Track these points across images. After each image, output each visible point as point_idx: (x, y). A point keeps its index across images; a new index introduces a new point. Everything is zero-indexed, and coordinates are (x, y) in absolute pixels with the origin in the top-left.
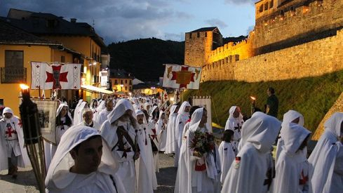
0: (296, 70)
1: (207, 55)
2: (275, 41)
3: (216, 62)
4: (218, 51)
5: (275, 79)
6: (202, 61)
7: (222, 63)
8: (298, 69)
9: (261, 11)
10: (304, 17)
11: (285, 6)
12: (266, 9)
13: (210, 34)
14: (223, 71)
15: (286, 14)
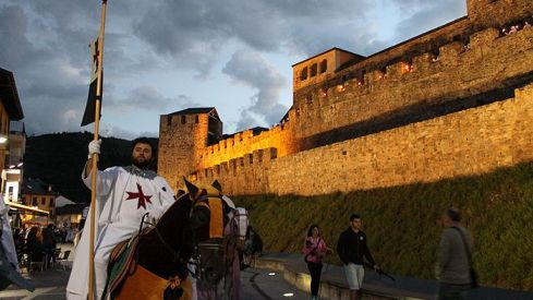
0: (420, 166)
1: (198, 153)
2: (346, 123)
3: (225, 164)
4: (222, 147)
5: (369, 186)
6: (190, 165)
7: (238, 164)
8: (427, 164)
9: (303, 77)
10: (403, 80)
11: (350, 69)
12: (313, 74)
13: (203, 118)
14: (242, 178)
15: (369, 76)
